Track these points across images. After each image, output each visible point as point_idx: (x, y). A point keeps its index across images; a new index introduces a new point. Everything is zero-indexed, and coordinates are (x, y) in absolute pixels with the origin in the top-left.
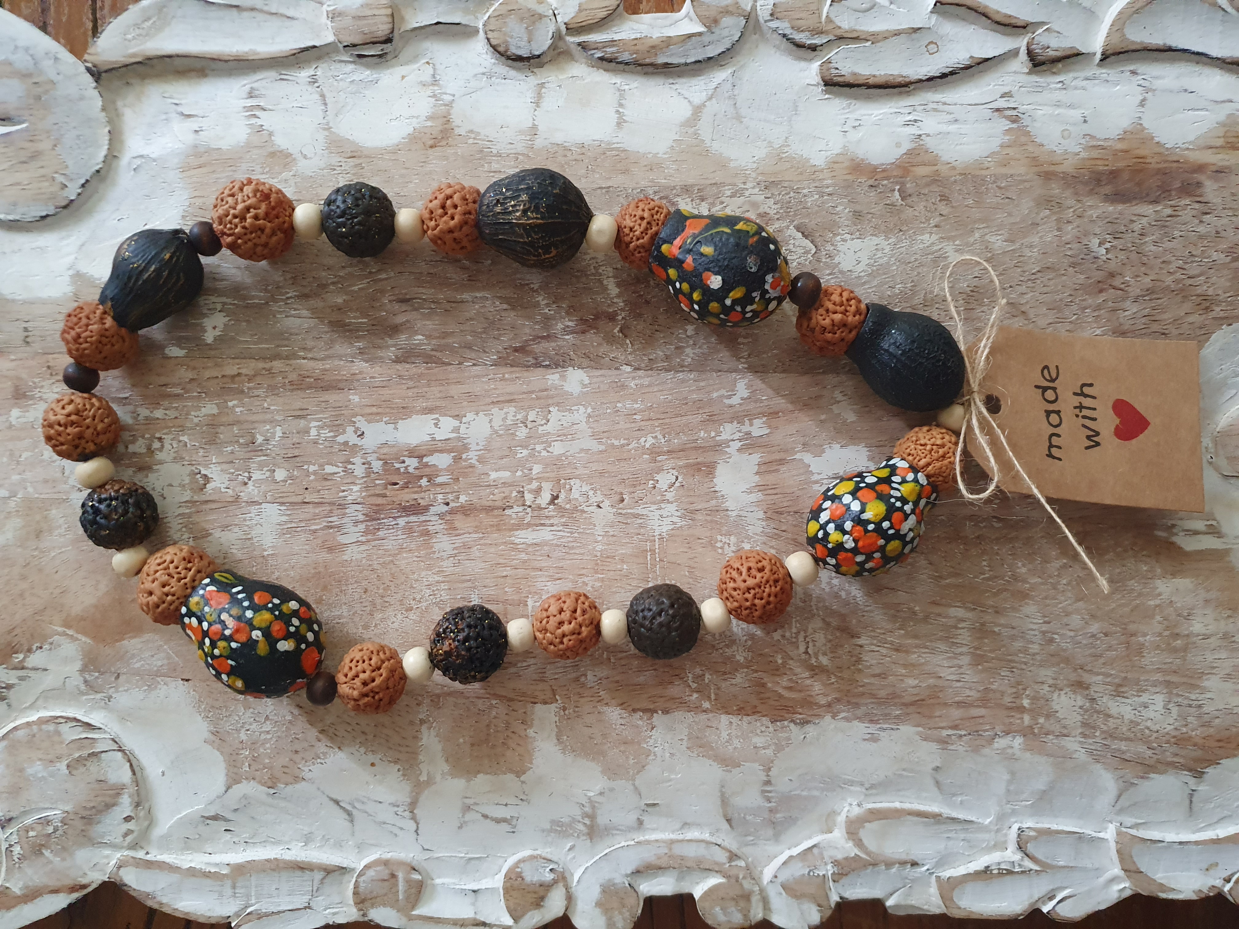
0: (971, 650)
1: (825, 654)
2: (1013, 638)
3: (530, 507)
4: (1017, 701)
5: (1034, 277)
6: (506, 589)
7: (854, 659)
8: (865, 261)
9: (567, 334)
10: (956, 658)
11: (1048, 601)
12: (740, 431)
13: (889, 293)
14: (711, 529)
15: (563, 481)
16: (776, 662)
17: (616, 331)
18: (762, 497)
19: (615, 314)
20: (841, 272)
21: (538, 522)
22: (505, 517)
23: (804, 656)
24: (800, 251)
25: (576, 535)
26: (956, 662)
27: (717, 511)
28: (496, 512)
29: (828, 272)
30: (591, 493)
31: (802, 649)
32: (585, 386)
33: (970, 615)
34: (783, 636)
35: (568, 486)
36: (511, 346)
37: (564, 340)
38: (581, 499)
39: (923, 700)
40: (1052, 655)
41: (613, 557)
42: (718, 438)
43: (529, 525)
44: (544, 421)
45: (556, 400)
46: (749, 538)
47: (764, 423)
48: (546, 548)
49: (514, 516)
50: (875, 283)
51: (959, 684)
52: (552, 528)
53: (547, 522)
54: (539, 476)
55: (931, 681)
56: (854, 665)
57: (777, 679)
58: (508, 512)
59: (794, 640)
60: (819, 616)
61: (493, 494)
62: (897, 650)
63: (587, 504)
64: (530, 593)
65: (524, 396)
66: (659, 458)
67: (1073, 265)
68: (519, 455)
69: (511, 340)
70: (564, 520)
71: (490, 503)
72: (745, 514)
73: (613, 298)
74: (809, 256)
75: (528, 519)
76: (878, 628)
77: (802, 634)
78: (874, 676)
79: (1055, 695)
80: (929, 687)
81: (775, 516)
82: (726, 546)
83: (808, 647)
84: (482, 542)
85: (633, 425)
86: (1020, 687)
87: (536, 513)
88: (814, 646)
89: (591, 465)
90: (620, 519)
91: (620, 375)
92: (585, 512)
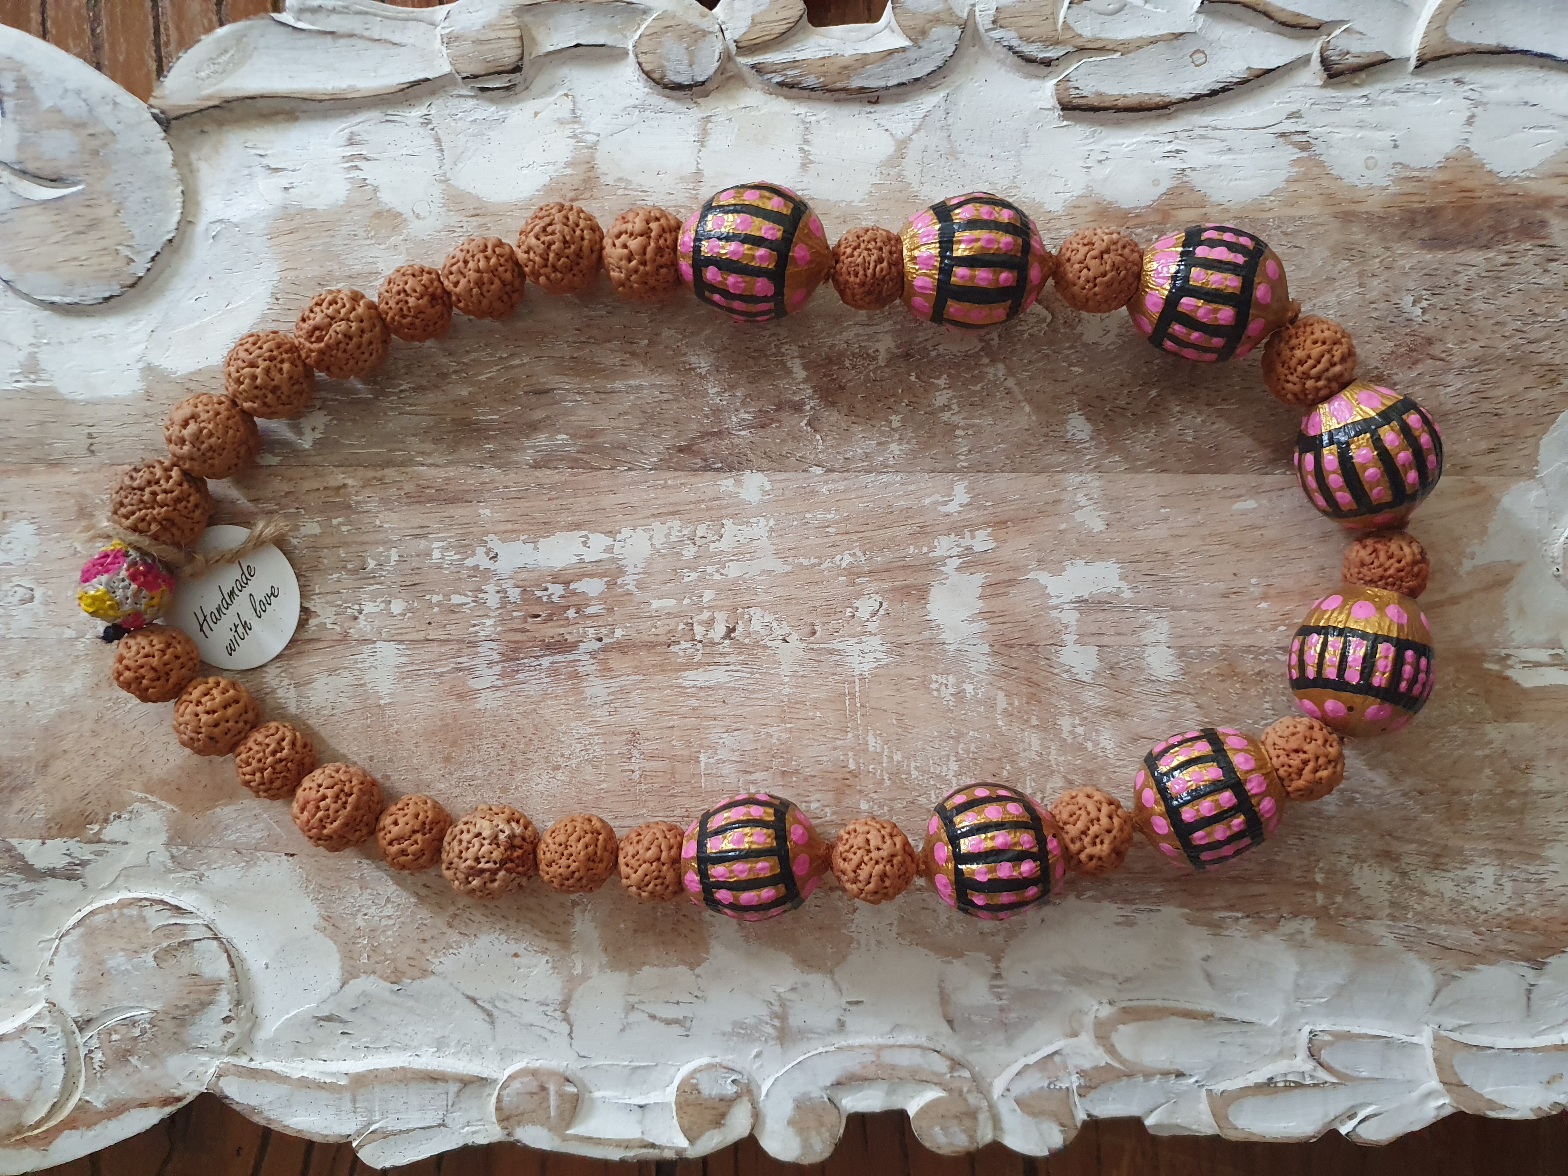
6: (674, 743)
9: (743, 430)
12: (958, 546)
15: (740, 610)
17: (803, 424)
18: (988, 627)
22: (670, 655)
25: (757, 676)
27: (932, 644)
30: (775, 624)
32: (766, 493)
35: (746, 617)
38: (763, 632)
41: (803, 703)
42: (931, 555)
43: (700, 664)
44: (717, 537)
45: (730, 511)
46: (970, 677)
47: (989, 535)
49: (681, 653)
52: (728, 668)
53: (722, 660)
58: (673, 648)
63: (770, 637)
64: (703, 747)
65: (691, 506)
66: (858, 581)
67: (1379, 330)
68: (686, 579)
70: (742, 658)
71: (652, 638)
72: (966, 648)
79: (1356, 869)
81: (1003, 650)
84: (643, 685)
85: (826, 540)
86: (1313, 858)
87: (708, 649)
89: (774, 590)
90: (812, 655)
91: (809, 478)
92: (768, 647)
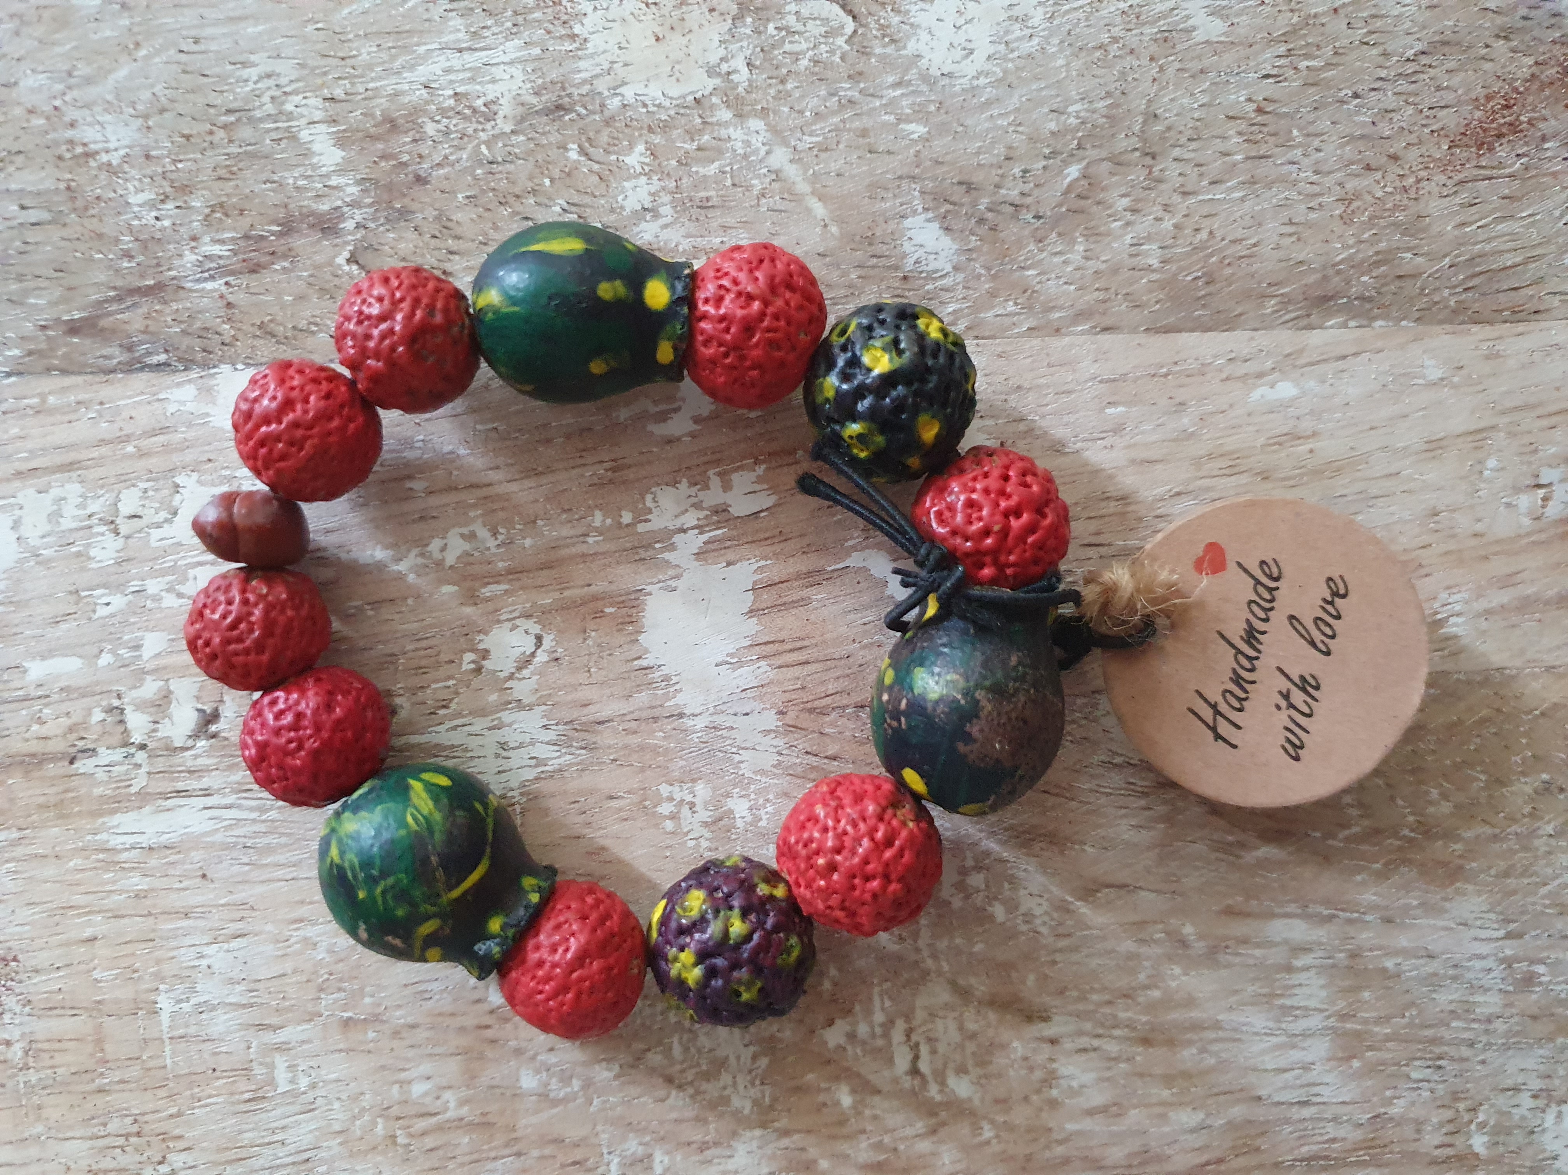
0: (1331, 1022)
1: (962, 1070)
2: (1433, 981)
3: (143, 747)
4: (1459, 1141)
5: (1410, 68)
7: (1038, 1074)
8: (983, 49)
10: (1294, 1047)
11: (1511, 882)
13: (1053, 126)
14: (642, 770)
16: (838, 1103)
19: (337, 214)
20: (925, 77)
21: (167, 786)
23: (907, 1082)
24: (815, 29)
26: (1296, 1055)
28: (51, 769)
29: (891, 79)
31: (902, 1063)
33: (1320, 933)
34: (852, 1036)
36: (58, 320)
37: (204, 293)
39: (1220, 1161)
40: (1534, 1018)
48: (196, 855)
50: (1014, 101)
51: (1306, 1112)
54: (163, 662)
55: (1238, 1112)
56: (1038, 1091)
57: (844, 1147)
59: (880, 1042)
60: (940, 973)
61: (41, 722)
62: (1146, 1041)
69: (56, 304)
73: (327, 176)
74: (840, 41)
75: (139, 782)
76: (1093, 990)
77: (901, 1025)
78: (1091, 1112)
80: (1231, 1125)
82: (685, 811)
83: (916, 1058)
88: (934, 1052)
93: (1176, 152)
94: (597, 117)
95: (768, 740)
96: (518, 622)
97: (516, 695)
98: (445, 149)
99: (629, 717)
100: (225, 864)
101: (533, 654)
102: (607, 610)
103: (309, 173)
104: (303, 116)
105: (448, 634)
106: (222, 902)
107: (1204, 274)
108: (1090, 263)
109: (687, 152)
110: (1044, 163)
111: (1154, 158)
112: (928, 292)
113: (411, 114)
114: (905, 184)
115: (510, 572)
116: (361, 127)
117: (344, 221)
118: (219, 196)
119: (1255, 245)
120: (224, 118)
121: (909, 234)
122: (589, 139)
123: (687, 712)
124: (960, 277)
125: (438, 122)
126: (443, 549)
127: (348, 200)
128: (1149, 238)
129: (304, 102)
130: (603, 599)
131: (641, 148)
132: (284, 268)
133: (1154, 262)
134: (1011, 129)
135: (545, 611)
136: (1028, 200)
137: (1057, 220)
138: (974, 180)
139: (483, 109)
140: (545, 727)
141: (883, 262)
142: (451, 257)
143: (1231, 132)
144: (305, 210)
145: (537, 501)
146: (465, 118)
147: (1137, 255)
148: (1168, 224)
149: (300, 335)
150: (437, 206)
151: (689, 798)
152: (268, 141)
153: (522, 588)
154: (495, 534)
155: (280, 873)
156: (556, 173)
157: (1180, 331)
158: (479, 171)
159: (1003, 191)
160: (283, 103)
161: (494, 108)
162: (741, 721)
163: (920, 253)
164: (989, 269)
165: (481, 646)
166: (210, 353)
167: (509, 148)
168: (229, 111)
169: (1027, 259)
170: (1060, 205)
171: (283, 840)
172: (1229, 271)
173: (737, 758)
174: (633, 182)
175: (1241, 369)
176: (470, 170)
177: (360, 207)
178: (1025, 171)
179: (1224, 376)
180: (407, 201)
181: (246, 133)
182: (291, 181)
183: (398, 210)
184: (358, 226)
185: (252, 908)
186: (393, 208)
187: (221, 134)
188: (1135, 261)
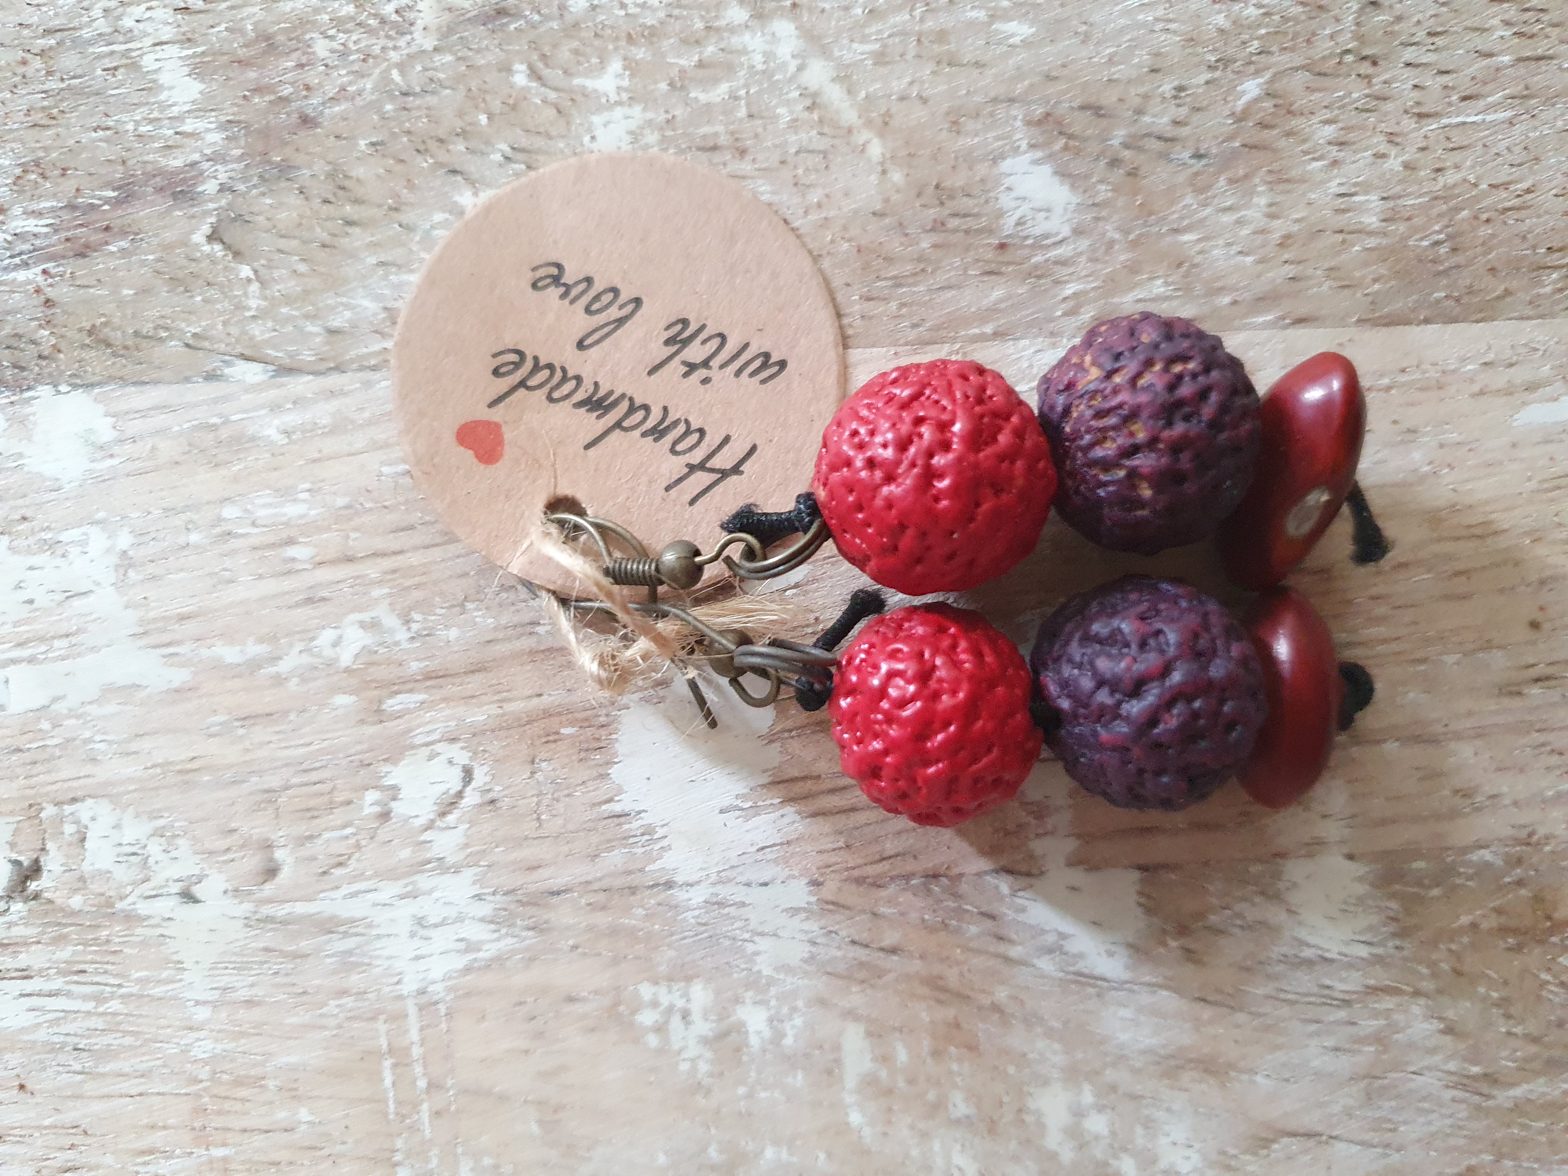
9: (26, 265)
14: (616, 961)
15: (49, 811)
17: (199, 237)
19: (193, 173)
25: (114, 1005)
27: (633, 890)
30: (155, 848)
32: (103, 450)
35: (69, 829)
37: (13, 286)
38: (123, 874)
41: (258, 1082)
46: (756, 983)
48: (10, 1058)
52: (29, 986)
63: (146, 889)
66: (393, 704)
70: (65, 953)
72: (740, 894)
73: (180, 118)
81: (853, 896)
82: (676, 1021)
85: (287, 584)
89: (145, 744)
90: (268, 939)
91: (225, 399)
92: (142, 919)
93: (1409, 54)
94: (555, 25)
95: (797, 923)
96: (438, 747)
97: (436, 851)
98: (341, 76)
99: (596, 886)
100: (50, 1072)
101: (460, 795)
102: (562, 731)
103: (156, 114)
104: (146, 35)
105: (344, 762)
106: (47, 1122)
107: (1450, 237)
108: (1277, 223)
109: (682, 71)
110: (1209, 76)
111: (1375, 64)
112: (1036, 267)
113: (294, 28)
114: (1001, 111)
115: (428, 676)
116: (226, 48)
117: (203, 182)
118: (34, 150)
119: (1528, 191)
120: (41, 42)
121: (1007, 182)
122: (544, 57)
123: (679, 879)
124: (1084, 244)
125: (332, 38)
126: (335, 644)
127: (208, 151)
128: (1366, 187)
129: (148, 14)
130: (560, 714)
131: (616, 66)
132: (122, 250)
133: (1371, 221)
134: (1160, 26)
135: (477, 733)
136: (1184, 131)
137: (1228, 160)
138: (1104, 102)
139: (394, 17)
140: (479, 897)
141: (970, 223)
142: (350, 230)
143: (1495, 22)
144: (149, 168)
145: (465, 575)
146: (371, 32)
147: (1344, 211)
148: (1394, 164)
149: (144, 344)
150: (330, 158)
151: (680, 1003)
152: (99, 72)
153: (444, 699)
154: (407, 622)
155: (126, 1086)
156: (496, 105)
157: (1407, 322)
158: (389, 107)
159: (1147, 119)
160: (119, 18)
161: (412, 15)
162: (757, 895)
163: (1024, 209)
164: (1127, 232)
165: (388, 782)
166: (23, 369)
167: (430, 73)
168: (48, 32)
169: (1182, 218)
170: (1230, 138)
171: (128, 1040)
172: (1485, 231)
173: (750, 948)
174: (606, 116)
175: (1500, 378)
176: (375, 106)
177: (225, 162)
178: (1180, 89)
179: (1476, 388)
180: (289, 151)
181: (69, 61)
182: (130, 126)
183: (277, 165)
184: (223, 189)
185: (85, 1133)
186: (269, 162)
187: (37, 63)
188: (1342, 220)
